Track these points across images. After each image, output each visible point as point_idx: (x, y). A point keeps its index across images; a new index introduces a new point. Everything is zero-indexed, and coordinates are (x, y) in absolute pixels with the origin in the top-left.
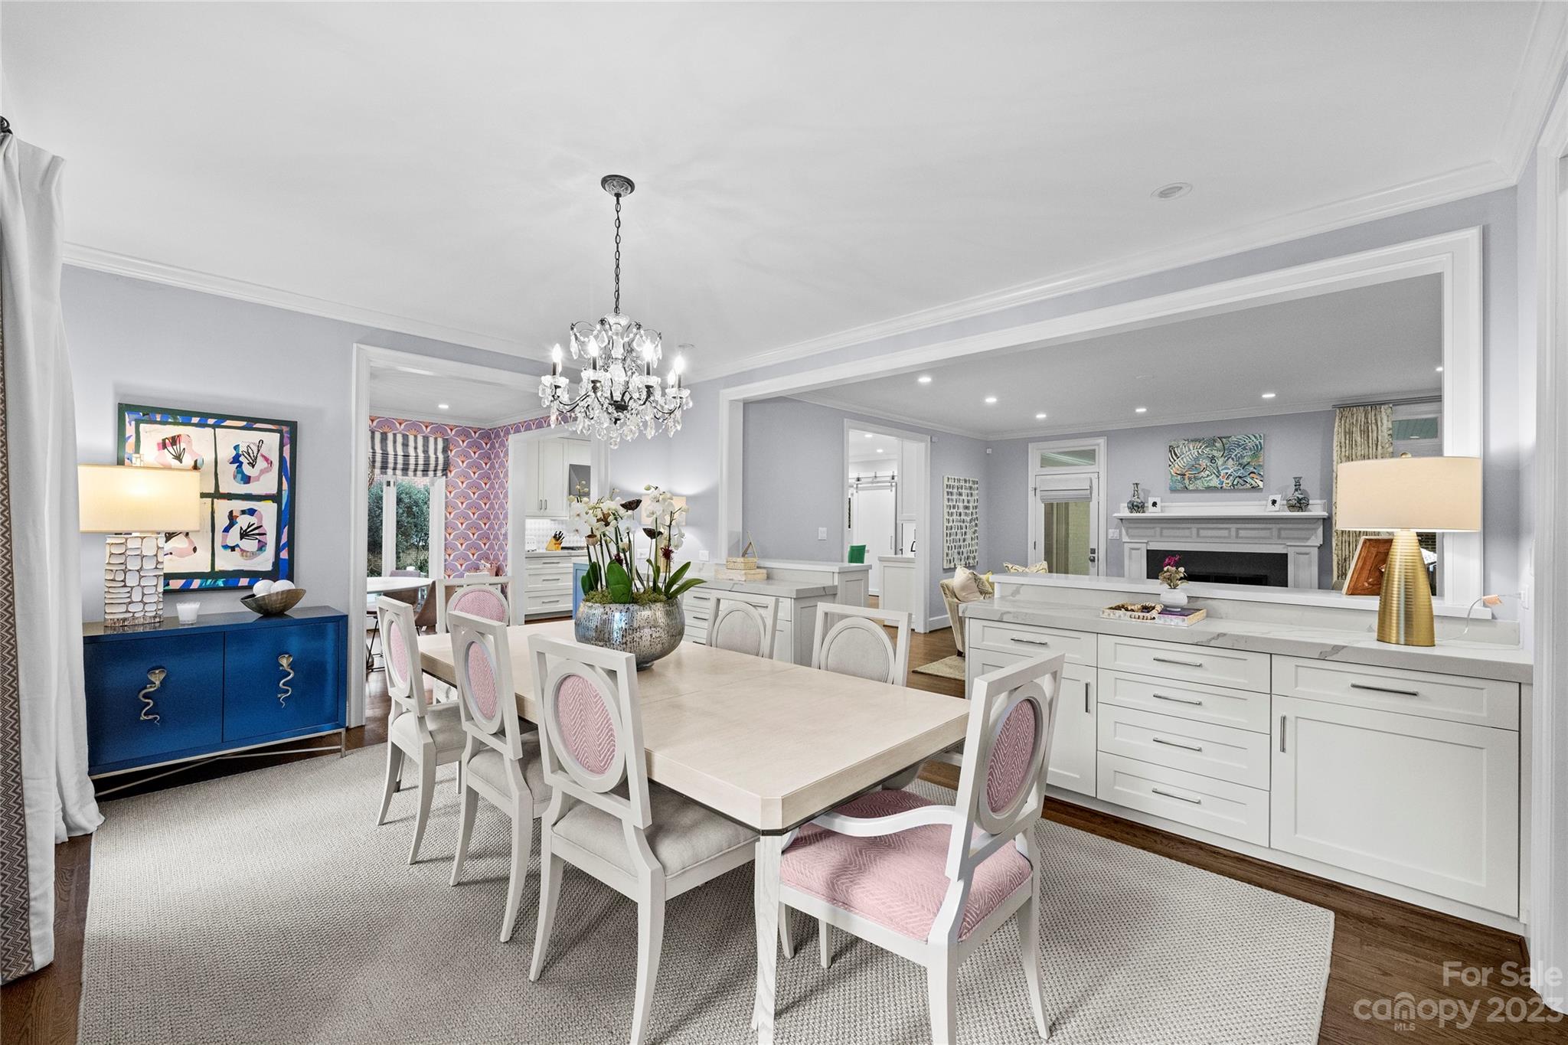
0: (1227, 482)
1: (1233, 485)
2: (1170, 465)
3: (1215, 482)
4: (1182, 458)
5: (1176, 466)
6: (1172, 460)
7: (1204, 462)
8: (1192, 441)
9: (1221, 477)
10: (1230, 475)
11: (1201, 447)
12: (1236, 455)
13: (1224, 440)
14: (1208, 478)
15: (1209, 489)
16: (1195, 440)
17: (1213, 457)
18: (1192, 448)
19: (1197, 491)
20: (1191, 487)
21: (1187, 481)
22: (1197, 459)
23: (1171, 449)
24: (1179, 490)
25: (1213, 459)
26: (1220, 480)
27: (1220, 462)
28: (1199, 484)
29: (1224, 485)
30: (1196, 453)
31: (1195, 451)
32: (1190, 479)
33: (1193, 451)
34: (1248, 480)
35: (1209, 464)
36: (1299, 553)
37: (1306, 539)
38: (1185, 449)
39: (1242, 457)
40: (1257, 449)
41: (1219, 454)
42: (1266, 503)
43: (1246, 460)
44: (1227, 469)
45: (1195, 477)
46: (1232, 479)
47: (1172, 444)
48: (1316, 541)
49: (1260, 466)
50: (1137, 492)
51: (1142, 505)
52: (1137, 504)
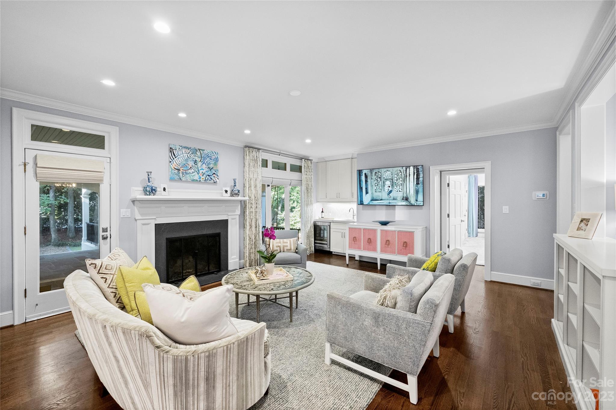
0: (203, 177)
1: (206, 180)
2: (170, 162)
3: (196, 177)
4: (178, 158)
5: (174, 162)
6: (172, 158)
7: (191, 163)
8: (184, 147)
9: (199, 174)
10: (204, 174)
11: (189, 153)
12: (207, 162)
13: (201, 151)
14: (193, 174)
15: (193, 180)
16: (185, 148)
17: (196, 161)
18: (184, 153)
19: (187, 181)
20: (183, 179)
21: (181, 175)
22: (186, 160)
23: (170, 150)
24: (176, 180)
26: (199, 176)
27: (199, 164)
28: (188, 177)
29: (201, 179)
30: (186, 156)
31: (186, 154)
32: (183, 173)
33: (184, 155)
34: (213, 178)
35: (193, 165)
36: (232, 219)
37: (235, 211)
38: (180, 153)
39: (209, 164)
40: (217, 160)
41: (198, 160)
42: (221, 191)
43: (211, 166)
44: (202, 169)
45: (186, 172)
46: (205, 175)
47: (172, 147)
48: (238, 212)
49: (218, 170)
50: (149, 179)
51: (152, 189)
52: (148, 189)
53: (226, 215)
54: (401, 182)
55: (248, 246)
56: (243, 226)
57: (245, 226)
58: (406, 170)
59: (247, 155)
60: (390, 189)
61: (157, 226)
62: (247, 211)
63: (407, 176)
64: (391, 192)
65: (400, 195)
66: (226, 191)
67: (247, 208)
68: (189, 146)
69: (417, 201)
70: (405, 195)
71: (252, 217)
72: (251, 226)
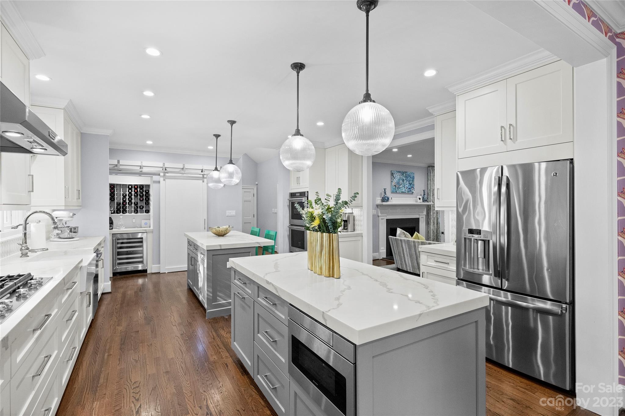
1: (408, 191)
2: (392, 182)
3: (403, 190)
4: (396, 179)
5: (394, 181)
6: (393, 179)
7: (401, 181)
8: (398, 172)
9: (405, 188)
10: (407, 187)
11: (400, 175)
12: (408, 180)
13: (406, 173)
14: (402, 188)
15: (403, 193)
16: (399, 172)
17: (403, 179)
19: (399, 193)
20: (398, 191)
21: (397, 189)
22: (399, 180)
23: (392, 174)
24: (394, 192)
25: (403, 180)
27: (405, 181)
28: (400, 190)
29: (406, 191)
32: (397, 188)
33: (398, 176)
34: (411, 190)
35: (402, 182)
36: (422, 218)
37: (423, 213)
38: (396, 175)
39: (410, 181)
40: (413, 178)
41: (405, 179)
42: (416, 199)
43: (411, 182)
44: (406, 185)
45: (399, 187)
46: (408, 189)
47: (393, 172)
48: (425, 213)
49: (414, 185)
50: (385, 193)
51: (388, 199)
52: (386, 199)
53: (418, 215)
55: (432, 237)
56: (428, 223)
57: (430, 223)
59: (431, 172)
61: (387, 220)
62: (432, 212)
66: (420, 199)
67: (432, 210)
68: (401, 171)
71: (434, 217)
72: (434, 223)
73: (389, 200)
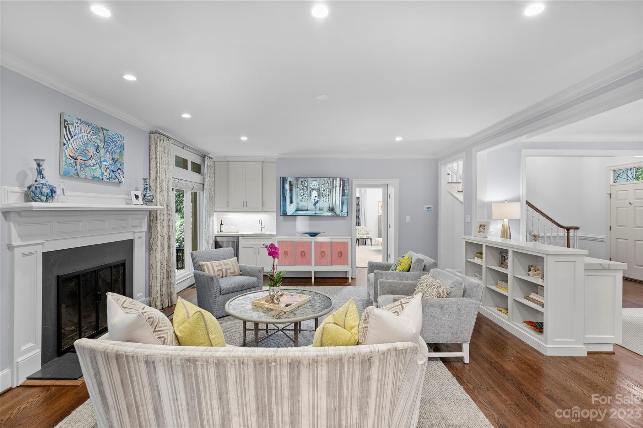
0: (106, 174)
1: (109, 178)
2: (65, 144)
3: (98, 174)
4: (76, 140)
5: (70, 145)
6: (67, 139)
7: (92, 150)
8: (84, 123)
9: (102, 169)
10: (108, 168)
11: (90, 132)
12: (111, 150)
13: (104, 131)
14: (94, 168)
15: (95, 179)
16: (87, 123)
17: (98, 146)
18: (83, 131)
19: (85, 179)
20: (82, 175)
21: (78, 167)
22: (86, 144)
23: (64, 124)
24: (71, 176)
25: (97, 148)
26: (101, 171)
27: (102, 152)
28: (88, 173)
29: (104, 176)
30: (86, 137)
31: (86, 134)
32: (81, 165)
33: (84, 134)
34: (117, 175)
35: (95, 152)
36: (139, 238)
37: (141, 226)
38: (78, 131)
39: (114, 153)
40: (122, 147)
41: (101, 145)
42: (127, 197)
43: (116, 156)
44: (105, 161)
45: (85, 164)
46: (108, 171)
47: (67, 118)
48: (145, 228)
49: (123, 164)
50: (40, 172)
51: (53, 191)
52: (45, 190)
53: (131, 234)
54: (328, 193)
55: (159, 276)
56: (150, 248)
57: (154, 247)
58: (333, 182)
59: (159, 144)
60: (317, 199)
61: (46, 255)
62: (159, 225)
63: (333, 187)
64: (317, 202)
65: (326, 206)
66: (137, 197)
67: (159, 222)
68: (90, 122)
69: (342, 211)
70: (331, 206)
71: (164, 234)
72: (162, 246)
73: (56, 196)
